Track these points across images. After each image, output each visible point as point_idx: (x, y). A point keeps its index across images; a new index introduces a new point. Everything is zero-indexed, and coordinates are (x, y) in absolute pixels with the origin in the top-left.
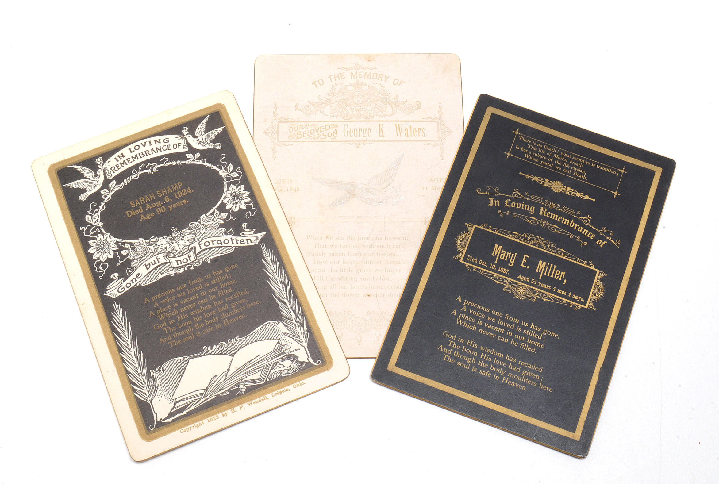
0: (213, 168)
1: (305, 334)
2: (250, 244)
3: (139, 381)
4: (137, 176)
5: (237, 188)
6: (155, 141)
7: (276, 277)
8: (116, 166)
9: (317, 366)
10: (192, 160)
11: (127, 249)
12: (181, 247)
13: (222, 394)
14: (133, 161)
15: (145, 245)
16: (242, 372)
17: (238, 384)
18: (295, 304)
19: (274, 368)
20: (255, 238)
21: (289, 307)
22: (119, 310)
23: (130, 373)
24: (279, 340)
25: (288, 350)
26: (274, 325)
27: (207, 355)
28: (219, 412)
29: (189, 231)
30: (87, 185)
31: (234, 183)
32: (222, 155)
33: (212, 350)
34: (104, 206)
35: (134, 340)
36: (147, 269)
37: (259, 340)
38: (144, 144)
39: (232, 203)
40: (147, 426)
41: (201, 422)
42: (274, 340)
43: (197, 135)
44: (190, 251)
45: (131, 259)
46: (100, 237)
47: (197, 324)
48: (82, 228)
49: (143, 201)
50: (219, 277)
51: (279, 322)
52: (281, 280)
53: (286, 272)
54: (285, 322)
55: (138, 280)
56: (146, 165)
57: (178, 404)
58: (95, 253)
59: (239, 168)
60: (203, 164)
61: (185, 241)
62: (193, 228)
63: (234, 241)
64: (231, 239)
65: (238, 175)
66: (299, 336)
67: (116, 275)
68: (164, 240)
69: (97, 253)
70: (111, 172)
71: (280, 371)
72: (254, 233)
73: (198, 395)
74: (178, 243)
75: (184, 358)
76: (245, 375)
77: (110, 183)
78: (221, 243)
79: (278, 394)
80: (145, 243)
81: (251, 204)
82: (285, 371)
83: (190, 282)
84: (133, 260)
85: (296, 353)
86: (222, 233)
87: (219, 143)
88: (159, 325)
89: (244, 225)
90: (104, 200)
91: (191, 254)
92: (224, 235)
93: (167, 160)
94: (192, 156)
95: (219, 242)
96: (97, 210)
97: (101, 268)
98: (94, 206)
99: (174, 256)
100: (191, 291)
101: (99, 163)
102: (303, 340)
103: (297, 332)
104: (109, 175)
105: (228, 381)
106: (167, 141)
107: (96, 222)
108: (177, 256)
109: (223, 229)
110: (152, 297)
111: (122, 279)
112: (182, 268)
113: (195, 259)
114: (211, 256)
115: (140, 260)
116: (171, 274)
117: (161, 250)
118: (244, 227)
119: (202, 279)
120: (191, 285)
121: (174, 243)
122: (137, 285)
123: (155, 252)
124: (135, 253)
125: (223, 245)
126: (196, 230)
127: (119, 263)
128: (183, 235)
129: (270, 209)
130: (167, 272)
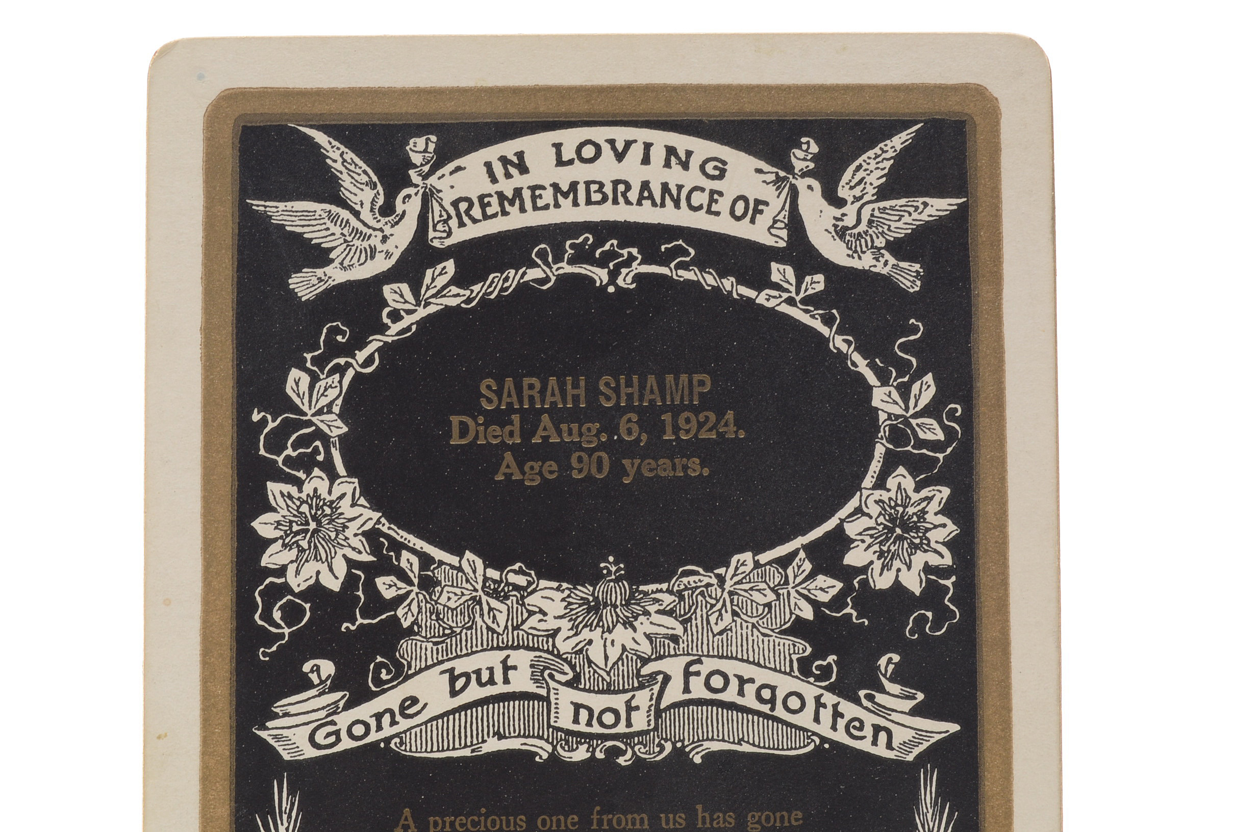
0: (854, 364)
2: (881, 750)
4: (546, 280)
5: (917, 490)
6: (671, 151)
8: (481, 198)
10: (785, 295)
11: (402, 576)
12: (614, 653)
14: (552, 203)
15: (479, 587)
20: (908, 735)
22: (290, 817)
29: (667, 599)
30: (338, 235)
31: (916, 466)
32: (912, 321)
34: (376, 355)
36: (454, 693)
38: (620, 146)
39: (876, 548)
43: (843, 192)
44: (641, 687)
45: (406, 624)
46: (317, 482)
48: (263, 414)
49: (531, 398)
55: (404, 724)
56: (600, 242)
58: (275, 540)
59: (958, 407)
60: (825, 331)
61: (636, 636)
62: (686, 593)
63: (826, 715)
64: (818, 699)
65: (941, 436)
67: (328, 668)
68: (558, 596)
69: (285, 546)
70: (449, 217)
72: (915, 712)
74: (610, 631)
77: (433, 265)
78: (772, 701)
80: (480, 579)
81: (949, 583)
83: (595, 817)
84: (409, 632)
86: (791, 661)
87: (917, 267)
89: (890, 659)
90: (382, 329)
91: (643, 698)
92: (797, 673)
93: (689, 254)
94: (793, 280)
95: (766, 694)
96: (342, 361)
97: (277, 615)
98: (339, 338)
99: (573, 683)
101: (416, 159)
104: (440, 227)
106: (717, 173)
107: (320, 412)
108: (582, 686)
109: (801, 647)
110: (431, 819)
111: (342, 694)
112: (586, 746)
113: (649, 725)
114: (713, 739)
115: (436, 644)
116: (536, 754)
117: (534, 636)
118: (886, 671)
119: (646, 822)
120: (595, 827)
121: (591, 625)
122: (393, 742)
123: (505, 636)
124: (428, 606)
125: (775, 713)
126: (694, 607)
127: (353, 624)
128: (638, 604)
129: (1011, 634)
130: (524, 736)
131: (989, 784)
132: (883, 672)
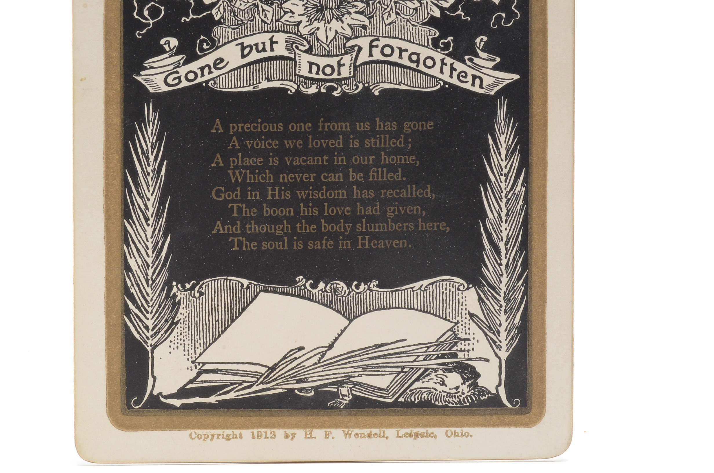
1: (512, 333)
2: (476, 89)
3: (143, 297)
7: (503, 186)
9: (510, 409)
12: (331, 35)
13: (300, 390)
16: (356, 361)
17: (340, 384)
18: (518, 261)
19: (424, 380)
20: (491, 80)
21: (504, 262)
22: (153, 124)
23: (131, 271)
24: (456, 324)
25: (466, 353)
26: (459, 289)
27: (299, 296)
28: (279, 427)
29: (360, 5)
33: (314, 291)
35: (162, 202)
36: (243, 56)
37: (416, 308)
40: (128, 398)
41: (237, 432)
42: (445, 319)
44: (346, 53)
45: (217, 18)
47: (303, 221)
50: (385, 138)
51: (471, 286)
52: (509, 197)
53: (526, 182)
54: (483, 292)
55: (216, 73)
57: (204, 377)
61: (343, 25)
62: (371, 2)
63: (447, 69)
64: (442, 60)
66: (499, 332)
67: (174, 42)
68: (301, 3)
71: (432, 390)
72: (495, 68)
73: (251, 374)
74: (329, 23)
75: (251, 283)
76: (360, 369)
78: (417, 62)
79: (410, 435)
82: (443, 394)
83: (321, 124)
84: (219, 23)
85: (479, 366)
86: (428, 40)
88: (225, 192)
89: (482, 39)
91: (347, 60)
92: (431, 46)
95: (414, 58)
97: (146, 13)
99: (309, 51)
100: (317, 144)
102: (504, 344)
103: (498, 322)
105: (321, 369)
108: (314, 53)
109: (433, 32)
110: (231, 125)
111: (182, 56)
112: (316, 85)
113: (350, 74)
114: (385, 82)
115: (233, 29)
116: (289, 90)
117: (287, 25)
118: (480, 46)
119: (348, 127)
120: (320, 129)
121: (319, 19)
122: (210, 83)
123: (271, 25)
124: (229, 8)
125: (419, 68)
126: (375, 10)
127: (188, 18)
128: (344, 8)
129: (548, 26)
130: (282, 80)
131: (535, 108)
132: (478, 46)
